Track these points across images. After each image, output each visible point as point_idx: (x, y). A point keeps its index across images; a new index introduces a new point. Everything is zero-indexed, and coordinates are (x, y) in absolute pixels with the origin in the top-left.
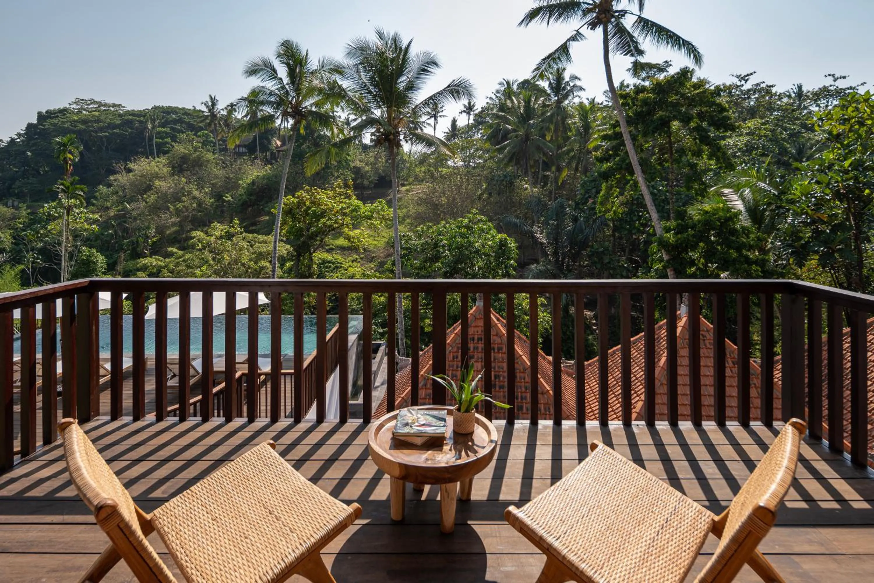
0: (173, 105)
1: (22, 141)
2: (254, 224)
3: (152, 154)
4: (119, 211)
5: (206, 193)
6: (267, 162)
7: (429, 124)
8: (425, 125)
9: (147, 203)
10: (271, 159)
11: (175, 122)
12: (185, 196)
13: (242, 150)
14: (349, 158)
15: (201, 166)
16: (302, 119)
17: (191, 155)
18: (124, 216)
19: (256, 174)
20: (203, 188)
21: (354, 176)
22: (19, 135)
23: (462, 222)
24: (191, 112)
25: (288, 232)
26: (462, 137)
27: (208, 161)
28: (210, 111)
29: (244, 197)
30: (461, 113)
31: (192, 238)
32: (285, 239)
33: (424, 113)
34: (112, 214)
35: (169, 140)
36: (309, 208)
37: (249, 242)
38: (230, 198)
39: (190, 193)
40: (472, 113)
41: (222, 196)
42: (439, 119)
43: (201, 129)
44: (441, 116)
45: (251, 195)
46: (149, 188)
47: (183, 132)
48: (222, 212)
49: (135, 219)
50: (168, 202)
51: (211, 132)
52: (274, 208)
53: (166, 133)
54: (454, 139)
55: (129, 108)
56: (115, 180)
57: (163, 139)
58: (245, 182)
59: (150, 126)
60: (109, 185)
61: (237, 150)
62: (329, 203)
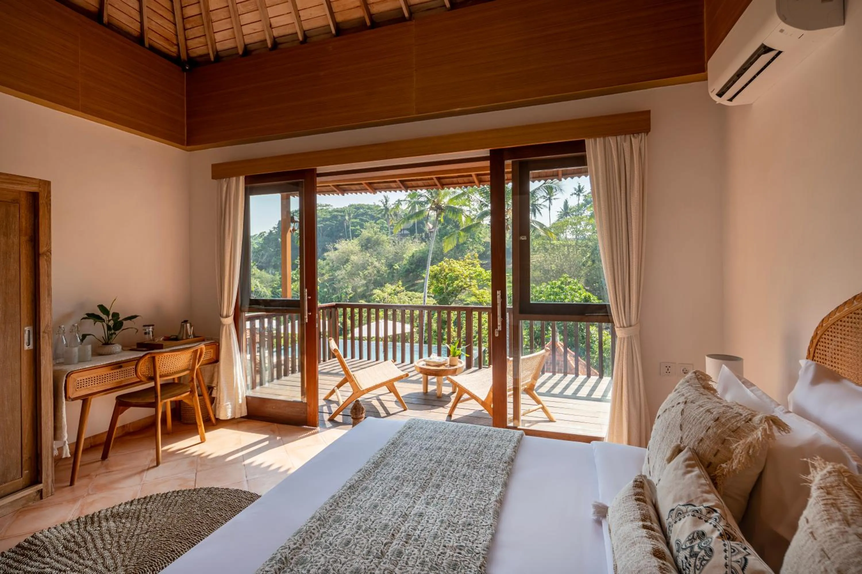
0: (362, 203)
1: (276, 232)
2: (413, 285)
3: (349, 237)
4: (330, 276)
5: (382, 263)
6: (423, 240)
7: (545, 206)
8: (542, 207)
9: (346, 270)
10: (426, 238)
11: (363, 214)
12: (369, 266)
13: (406, 232)
14: (481, 236)
15: (379, 244)
16: (441, 212)
17: (372, 237)
18: (332, 280)
19: (415, 249)
20: (380, 260)
21: (484, 249)
22: (274, 228)
23: (555, 283)
24: (372, 207)
25: (434, 290)
26: (573, 215)
27: (383, 241)
28: (384, 205)
29: (407, 266)
30: (572, 195)
31: (375, 294)
32: (433, 296)
33: (541, 197)
34: (326, 278)
35: (358, 227)
36: (447, 274)
37: (409, 297)
38: (398, 267)
39: (372, 263)
40: (581, 194)
41: (393, 266)
42: (553, 201)
43: (379, 218)
44: (555, 199)
45: (412, 264)
46: (347, 261)
47: (368, 222)
48: (393, 276)
49: (339, 282)
50: (358, 270)
51: (385, 220)
52: (425, 274)
53: (357, 223)
54: (566, 216)
55: (335, 207)
56: (328, 256)
57: (355, 226)
58: (407, 255)
59: (347, 218)
60: (324, 259)
61: (402, 233)
62: (461, 270)
